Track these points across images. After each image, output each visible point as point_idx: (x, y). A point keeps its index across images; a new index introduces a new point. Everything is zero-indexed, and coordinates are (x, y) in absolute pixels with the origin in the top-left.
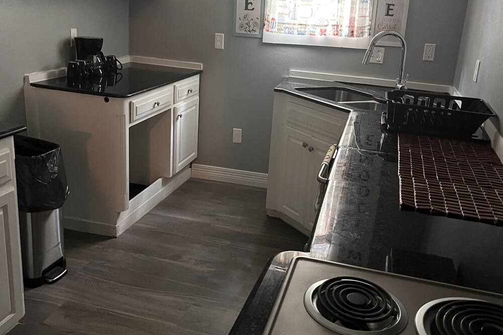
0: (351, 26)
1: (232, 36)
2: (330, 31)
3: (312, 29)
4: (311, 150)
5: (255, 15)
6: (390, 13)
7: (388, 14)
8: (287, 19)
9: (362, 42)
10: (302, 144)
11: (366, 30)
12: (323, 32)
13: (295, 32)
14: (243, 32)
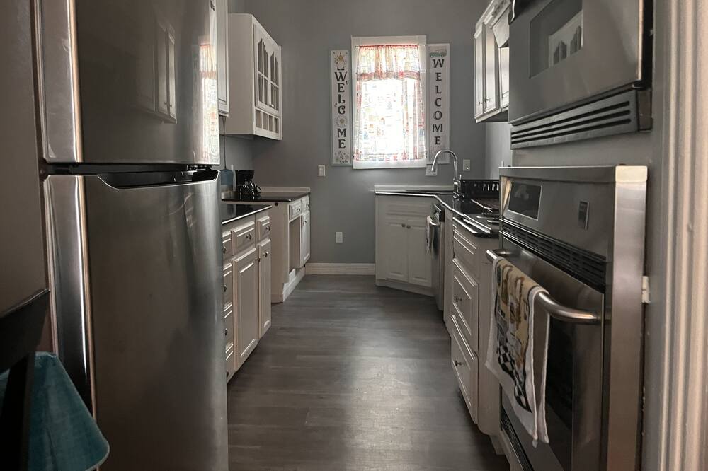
0: (415, 153)
1: (331, 167)
2: (400, 158)
3: (388, 157)
4: (409, 227)
5: (346, 151)
6: (438, 142)
7: (436, 143)
8: (370, 152)
9: (421, 162)
10: (400, 226)
11: (424, 154)
12: (395, 158)
13: (377, 159)
14: (339, 163)
